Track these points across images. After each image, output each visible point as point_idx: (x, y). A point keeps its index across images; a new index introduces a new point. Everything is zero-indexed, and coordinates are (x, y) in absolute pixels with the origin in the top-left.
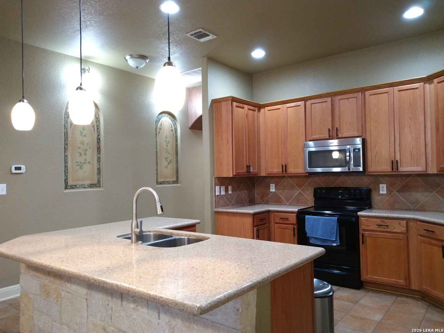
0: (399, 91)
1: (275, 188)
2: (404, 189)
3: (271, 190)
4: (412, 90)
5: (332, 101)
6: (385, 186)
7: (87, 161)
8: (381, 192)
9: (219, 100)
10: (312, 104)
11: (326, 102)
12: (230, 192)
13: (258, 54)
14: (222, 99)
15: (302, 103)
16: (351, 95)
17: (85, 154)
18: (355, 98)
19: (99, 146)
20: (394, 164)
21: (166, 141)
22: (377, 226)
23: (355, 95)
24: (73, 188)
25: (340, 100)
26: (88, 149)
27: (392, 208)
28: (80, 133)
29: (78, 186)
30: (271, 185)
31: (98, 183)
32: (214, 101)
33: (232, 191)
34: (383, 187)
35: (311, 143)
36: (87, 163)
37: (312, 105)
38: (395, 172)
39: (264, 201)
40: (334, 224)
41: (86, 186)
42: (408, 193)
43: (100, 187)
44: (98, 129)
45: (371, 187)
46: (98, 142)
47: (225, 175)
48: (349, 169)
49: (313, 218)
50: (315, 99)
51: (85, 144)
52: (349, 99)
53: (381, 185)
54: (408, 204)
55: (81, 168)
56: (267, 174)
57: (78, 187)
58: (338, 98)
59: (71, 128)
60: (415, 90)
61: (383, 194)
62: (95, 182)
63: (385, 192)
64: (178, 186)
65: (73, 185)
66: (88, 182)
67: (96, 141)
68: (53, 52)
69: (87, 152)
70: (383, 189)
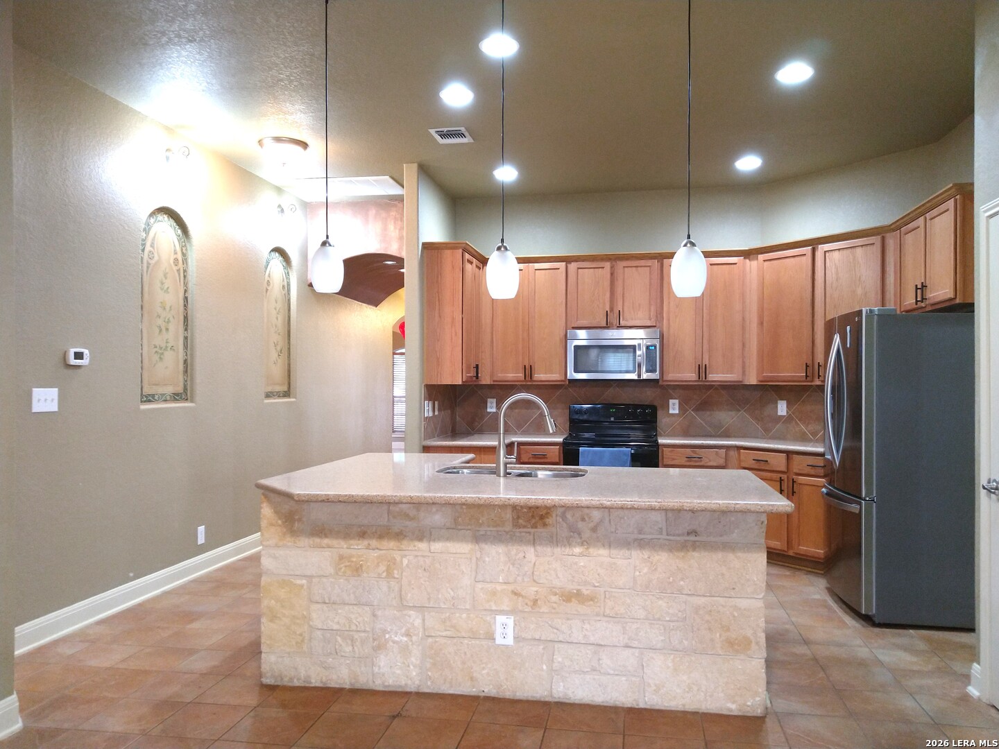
0: (711, 265)
1: (497, 406)
2: (704, 406)
3: (489, 410)
4: (728, 266)
5: (612, 267)
6: (677, 401)
7: (170, 345)
8: (671, 411)
9: (437, 245)
10: (578, 268)
11: (603, 268)
12: (436, 413)
13: (506, 174)
14: (445, 245)
15: (562, 265)
16: (642, 263)
17: (167, 329)
18: (649, 268)
19: (187, 314)
20: (702, 370)
21: (275, 309)
22: (687, 459)
23: (649, 263)
24: (150, 401)
25: (624, 267)
26: (171, 319)
27: (686, 434)
28: (159, 285)
29: (156, 397)
30: (489, 400)
31: (184, 391)
32: (426, 246)
33: (439, 410)
34: (674, 404)
35: (582, 334)
36: (169, 349)
37: (579, 270)
38: (702, 381)
39: (473, 429)
40: (626, 458)
41: (168, 398)
42: (708, 413)
43: (187, 400)
44: (185, 277)
45: (656, 404)
46: (185, 306)
47: (447, 380)
48: (639, 375)
49: (593, 451)
50: (583, 261)
51: (168, 308)
52: (639, 268)
53: (671, 401)
54: (708, 428)
55: (161, 358)
56: (494, 381)
57: (156, 400)
58: (621, 264)
59: (147, 272)
60: (732, 266)
61: (673, 414)
62: (180, 389)
63: (677, 411)
64: (291, 402)
65: (149, 395)
66: (169, 390)
67: (181, 302)
68: (127, 106)
69: (170, 324)
70: (674, 407)
